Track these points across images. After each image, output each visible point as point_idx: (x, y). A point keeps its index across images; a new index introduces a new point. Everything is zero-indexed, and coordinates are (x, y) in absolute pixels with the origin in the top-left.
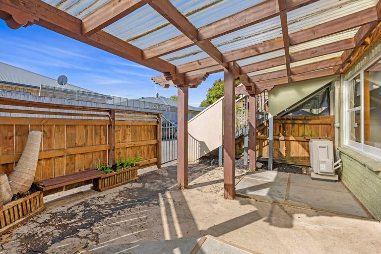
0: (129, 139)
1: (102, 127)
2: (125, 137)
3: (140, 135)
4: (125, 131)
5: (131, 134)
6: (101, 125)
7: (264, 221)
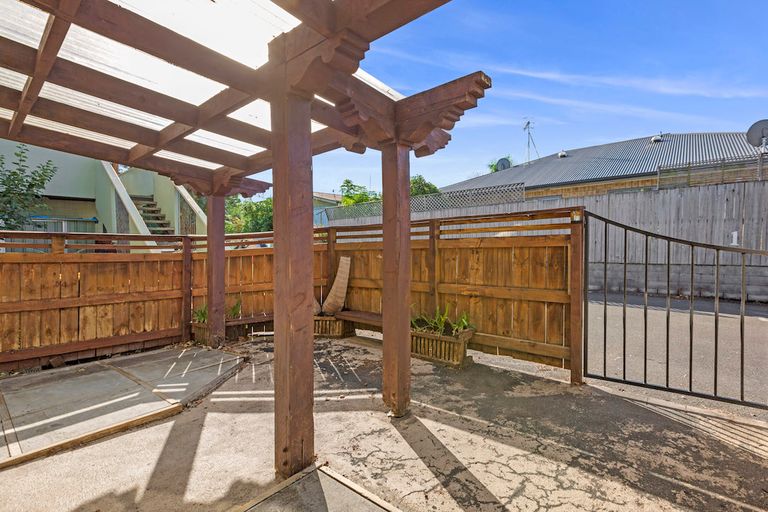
0: (476, 279)
1: (424, 253)
2: (465, 273)
3: (509, 273)
4: (467, 261)
5: (481, 268)
6: (422, 249)
7: (134, 491)
